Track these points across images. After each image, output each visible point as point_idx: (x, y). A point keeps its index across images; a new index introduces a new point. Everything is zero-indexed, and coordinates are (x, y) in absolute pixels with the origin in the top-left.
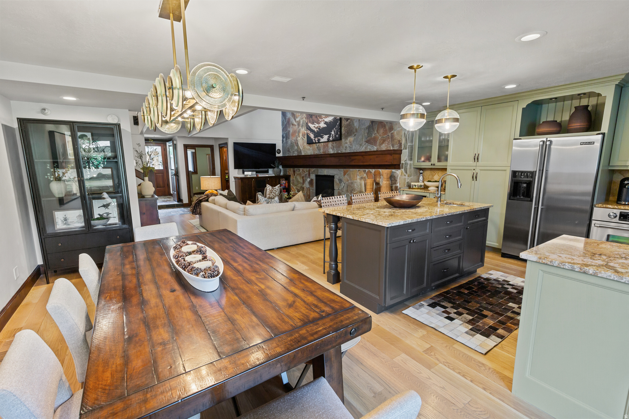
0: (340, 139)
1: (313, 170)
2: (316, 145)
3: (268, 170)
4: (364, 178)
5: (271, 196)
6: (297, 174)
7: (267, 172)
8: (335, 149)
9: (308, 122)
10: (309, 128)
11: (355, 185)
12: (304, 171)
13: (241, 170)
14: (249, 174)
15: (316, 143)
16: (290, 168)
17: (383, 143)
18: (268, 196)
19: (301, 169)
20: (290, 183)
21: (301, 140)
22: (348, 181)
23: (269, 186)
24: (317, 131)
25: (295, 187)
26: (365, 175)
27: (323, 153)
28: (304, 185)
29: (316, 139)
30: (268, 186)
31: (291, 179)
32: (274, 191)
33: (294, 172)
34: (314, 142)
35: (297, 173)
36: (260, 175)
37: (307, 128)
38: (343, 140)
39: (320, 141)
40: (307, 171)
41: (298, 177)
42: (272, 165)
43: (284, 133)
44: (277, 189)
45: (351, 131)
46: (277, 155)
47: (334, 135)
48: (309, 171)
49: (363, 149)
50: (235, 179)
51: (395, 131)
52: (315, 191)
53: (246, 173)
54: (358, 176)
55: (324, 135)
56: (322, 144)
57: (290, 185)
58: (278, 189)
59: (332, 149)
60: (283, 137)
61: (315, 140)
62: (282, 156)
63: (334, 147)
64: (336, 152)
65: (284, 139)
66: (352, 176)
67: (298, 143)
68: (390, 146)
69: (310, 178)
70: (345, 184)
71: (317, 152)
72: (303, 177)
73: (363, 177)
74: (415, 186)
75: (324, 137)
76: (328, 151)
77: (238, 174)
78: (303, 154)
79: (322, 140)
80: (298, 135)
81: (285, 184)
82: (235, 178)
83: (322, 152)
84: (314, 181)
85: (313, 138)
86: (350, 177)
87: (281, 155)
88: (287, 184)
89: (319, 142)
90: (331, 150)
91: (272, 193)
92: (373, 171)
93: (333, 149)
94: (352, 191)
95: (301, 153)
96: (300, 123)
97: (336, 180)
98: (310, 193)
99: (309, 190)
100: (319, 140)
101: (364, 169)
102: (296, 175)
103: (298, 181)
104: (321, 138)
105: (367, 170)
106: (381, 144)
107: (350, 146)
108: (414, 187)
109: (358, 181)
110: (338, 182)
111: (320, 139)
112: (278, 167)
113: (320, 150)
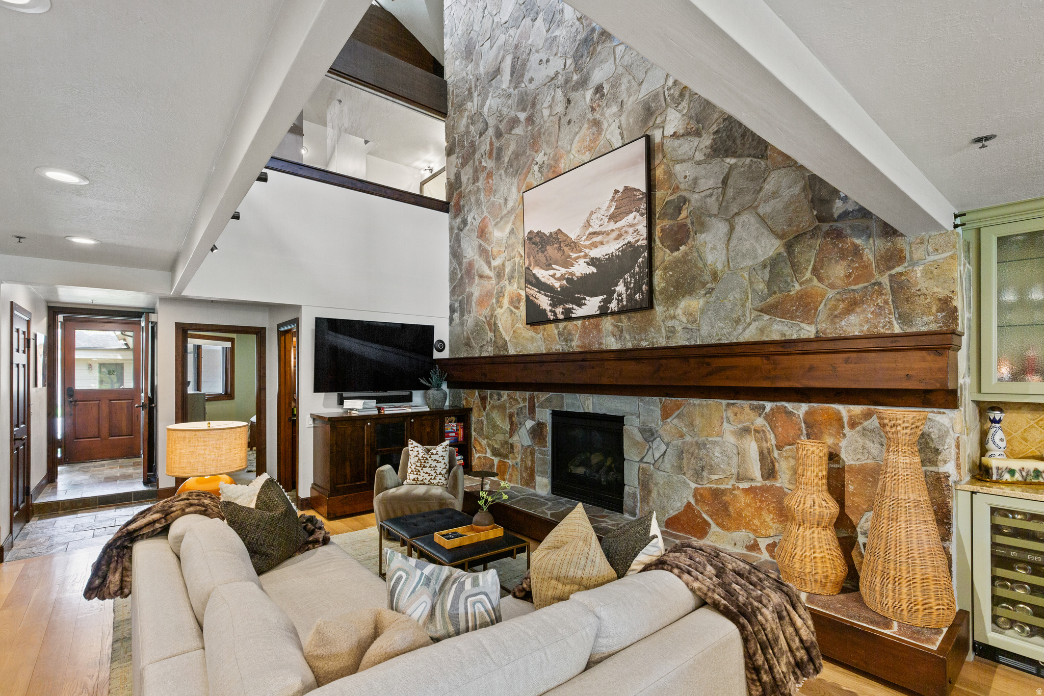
0: (649, 304)
1: (543, 396)
2: (557, 328)
3: (411, 393)
4: (756, 431)
5: (420, 478)
6: (493, 407)
7: (409, 399)
8: (628, 337)
9: (530, 264)
10: (534, 280)
11: (717, 454)
12: (516, 400)
13: (334, 396)
14: (356, 406)
15: (556, 320)
16: (470, 388)
17: (849, 311)
18: (412, 476)
19: (505, 394)
20: (470, 429)
21: (507, 315)
22: (682, 436)
23: (415, 444)
24: (561, 286)
25: (484, 442)
26: (760, 421)
27: (580, 350)
28: (515, 438)
29: (559, 310)
30: (412, 443)
31: (474, 418)
32: (431, 462)
33: (483, 399)
34: (552, 318)
35: (492, 402)
36: (390, 410)
37: (528, 281)
38: (659, 309)
39: (573, 316)
40: (524, 400)
41: (496, 416)
42: (422, 381)
43: (456, 300)
44: (440, 453)
45: (694, 278)
46: (437, 355)
47: (624, 296)
48: (532, 399)
49: (749, 334)
50: (314, 420)
51: (913, 263)
52: (549, 458)
53: (348, 404)
54: (725, 423)
55: (587, 298)
56: (579, 322)
57: (471, 435)
58: (444, 454)
59: (614, 336)
60: (452, 310)
61: (554, 312)
62: (447, 357)
63: (622, 331)
64: (629, 346)
65: (456, 315)
66: (698, 421)
67: (495, 324)
68: (890, 322)
69: (533, 419)
70: (668, 445)
71: (558, 347)
72: (511, 416)
73: (753, 427)
74: (1012, 472)
75: (586, 302)
76: (601, 344)
77: (325, 405)
78: (512, 351)
79: (579, 312)
80: (498, 301)
81: (456, 432)
82: (315, 418)
83: (578, 346)
84: (549, 428)
85: (548, 308)
86: (691, 425)
87: (445, 354)
88: (461, 432)
89: (568, 318)
90: (613, 339)
91: (424, 467)
92: (801, 409)
93: (620, 337)
94: (703, 470)
95: (506, 350)
96: (504, 270)
97: (631, 430)
98: (533, 461)
99: (532, 454)
100: (568, 312)
101: (755, 403)
102: (488, 407)
103: (494, 426)
104: (575, 307)
105: (769, 405)
106: (834, 317)
107: (689, 326)
108: (1007, 477)
109: (730, 439)
110: (639, 437)
111: (573, 308)
112: (438, 387)
113: (572, 340)
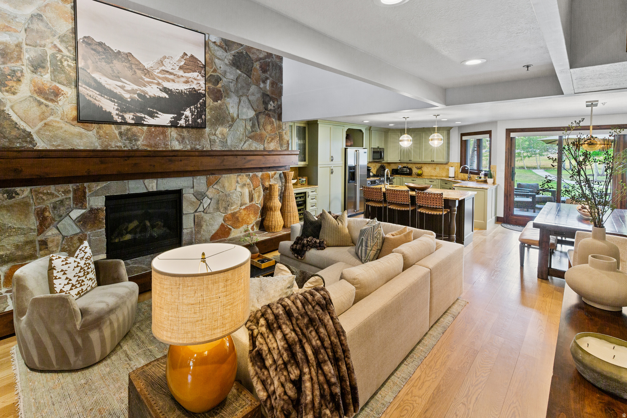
0: (202, 126)
1: (98, 185)
2: (118, 128)
4: (248, 184)
8: (187, 142)
11: (234, 197)
12: (49, 194)
15: (123, 123)
17: (271, 141)
19: (25, 191)
22: (218, 193)
24: (130, 98)
26: (248, 181)
27: (144, 148)
28: (50, 233)
29: (129, 116)
34: (118, 120)
39: (145, 123)
40: (66, 192)
45: (224, 118)
47: (190, 118)
48: (80, 190)
49: (246, 146)
51: (283, 130)
52: (105, 236)
54: (236, 184)
55: (159, 113)
56: (145, 128)
59: (178, 140)
61: (122, 116)
63: (184, 138)
64: (189, 148)
66: (226, 185)
68: (279, 146)
69: (82, 207)
70: (211, 199)
71: (119, 144)
72: (41, 212)
73: (247, 183)
75: (158, 115)
76: (167, 145)
79: (150, 121)
83: (142, 145)
85: (116, 112)
86: (223, 187)
90: (177, 143)
92: (260, 174)
93: (182, 142)
94: (228, 206)
97: (188, 196)
100: (138, 119)
101: (247, 174)
104: (147, 117)
105: (251, 174)
106: (269, 143)
107: (222, 140)
109: (239, 189)
110: (194, 199)
111: (145, 118)
113: (136, 140)
